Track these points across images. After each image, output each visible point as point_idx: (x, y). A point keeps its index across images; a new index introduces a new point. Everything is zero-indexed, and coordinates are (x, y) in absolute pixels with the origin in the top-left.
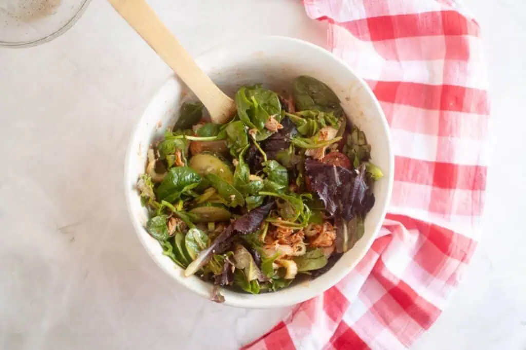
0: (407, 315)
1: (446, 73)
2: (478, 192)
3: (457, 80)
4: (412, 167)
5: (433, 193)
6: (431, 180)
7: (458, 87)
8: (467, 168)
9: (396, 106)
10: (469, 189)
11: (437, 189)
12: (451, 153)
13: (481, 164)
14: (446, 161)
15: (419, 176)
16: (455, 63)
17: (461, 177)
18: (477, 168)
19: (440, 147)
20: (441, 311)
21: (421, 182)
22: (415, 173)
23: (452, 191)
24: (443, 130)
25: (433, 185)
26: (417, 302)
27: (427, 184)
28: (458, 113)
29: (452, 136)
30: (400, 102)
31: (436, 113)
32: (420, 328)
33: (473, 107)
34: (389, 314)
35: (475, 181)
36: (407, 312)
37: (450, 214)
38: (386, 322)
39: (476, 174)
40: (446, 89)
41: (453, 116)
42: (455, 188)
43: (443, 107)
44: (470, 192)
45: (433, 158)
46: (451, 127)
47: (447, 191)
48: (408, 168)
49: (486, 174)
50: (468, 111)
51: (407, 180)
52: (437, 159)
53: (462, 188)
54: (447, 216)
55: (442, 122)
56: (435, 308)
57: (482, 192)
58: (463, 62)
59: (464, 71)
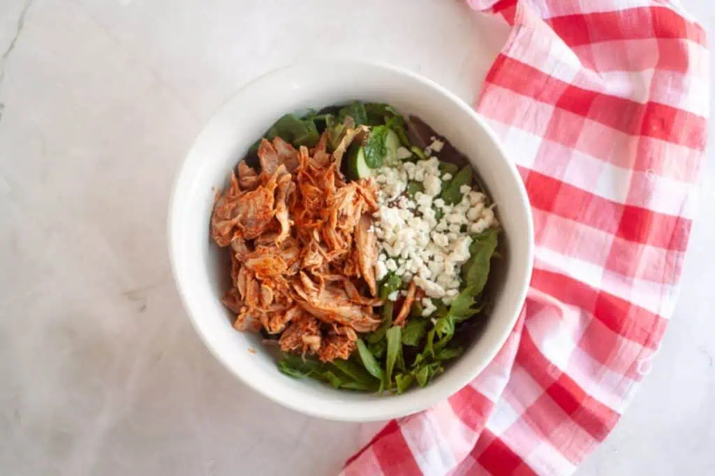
0: (572, 423)
1: (654, 88)
2: (676, 252)
3: (667, 97)
4: (592, 207)
5: (615, 244)
6: (615, 227)
7: (666, 107)
8: (665, 217)
9: (587, 121)
10: (664, 246)
11: (621, 241)
12: (646, 194)
13: (683, 215)
14: (639, 204)
15: (600, 220)
16: (667, 75)
17: (655, 228)
18: (678, 220)
19: (635, 184)
20: (619, 415)
21: (601, 227)
22: (596, 214)
23: (641, 246)
24: (642, 164)
25: (617, 235)
26: (584, 403)
27: (609, 231)
28: (663, 142)
29: (650, 172)
30: (593, 118)
31: (635, 140)
32: (591, 440)
33: (684, 135)
34: (548, 421)
35: (673, 236)
36: (573, 418)
37: (633, 276)
38: (545, 432)
39: (675, 229)
40: (652, 107)
41: (655, 143)
42: (645, 242)
43: (645, 131)
44: (664, 251)
45: (623, 200)
46: (651, 159)
47: (635, 244)
48: (587, 206)
49: (689, 230)
50: (676, 141)
51: (583, 221)
52: (627, 201)
53: (654, 244)
54: (628, 278)
55: (642, 152)
56: (611, 412)
57: (681, 253)
58: (677, 75)
59: (679, 87)
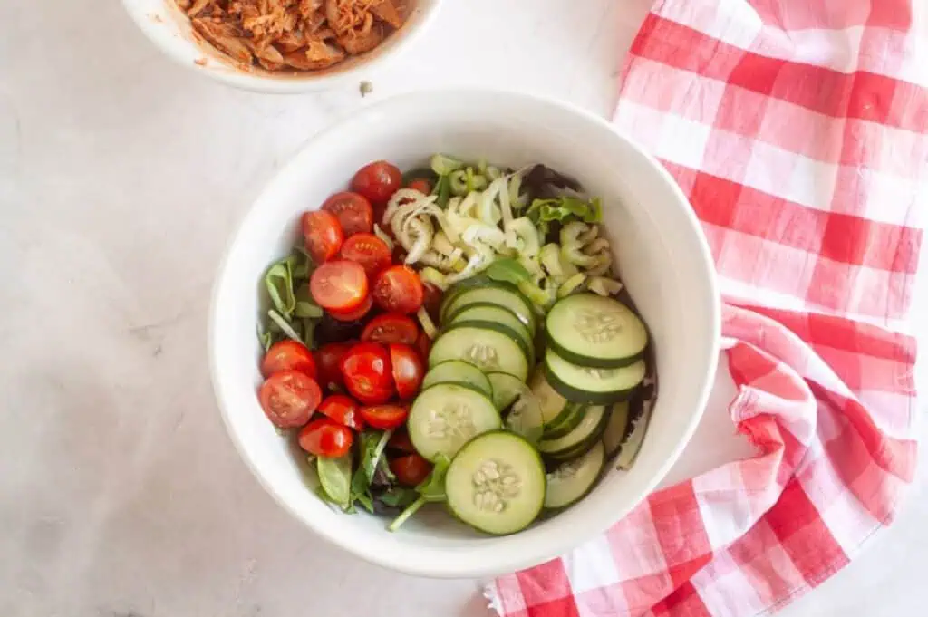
1: (864, 52)
2: (902, 274)
3: (883, 64)
4: (785, 216)
5: (819, 267)
6: (818, 245)
7: (883, 78)
8: (885, 228)
9: (771, 100)
10: (887, 269)
11: (826, 262)
12: (859, 198)
13: (910, 224)
14: (849, 211)
15: (796, 234)
16: (882, 33)
17: (873, 243)
18: (904, 230)
19: (842, 184)
21: (799, 245)
22: (790, 227)
23: (854, 268)
24: (850, 156)
25: (822, 254)
27: (810, 250)
28: (879, 126)
29: (863, 167)
30: (779, 96)
31: (839, 124)
33: (906, 118)
35: (897, 254)
39: (900, 243)
40: (862, 77)
41: (869, 129)
42: (860, 264)
43: (854, 112)
44: (886, 274)
45: (826, 206)
46: (864, 151)
47: (845, 266)
48: (778, 216)
49: (919, 245)
50: (896, 124)
51: (773, 238)
52: (832, 207)
53: (871, 265)
55: (850, 139)
57: (909, 276)
58: (897, 34)
59: (898, 50)
